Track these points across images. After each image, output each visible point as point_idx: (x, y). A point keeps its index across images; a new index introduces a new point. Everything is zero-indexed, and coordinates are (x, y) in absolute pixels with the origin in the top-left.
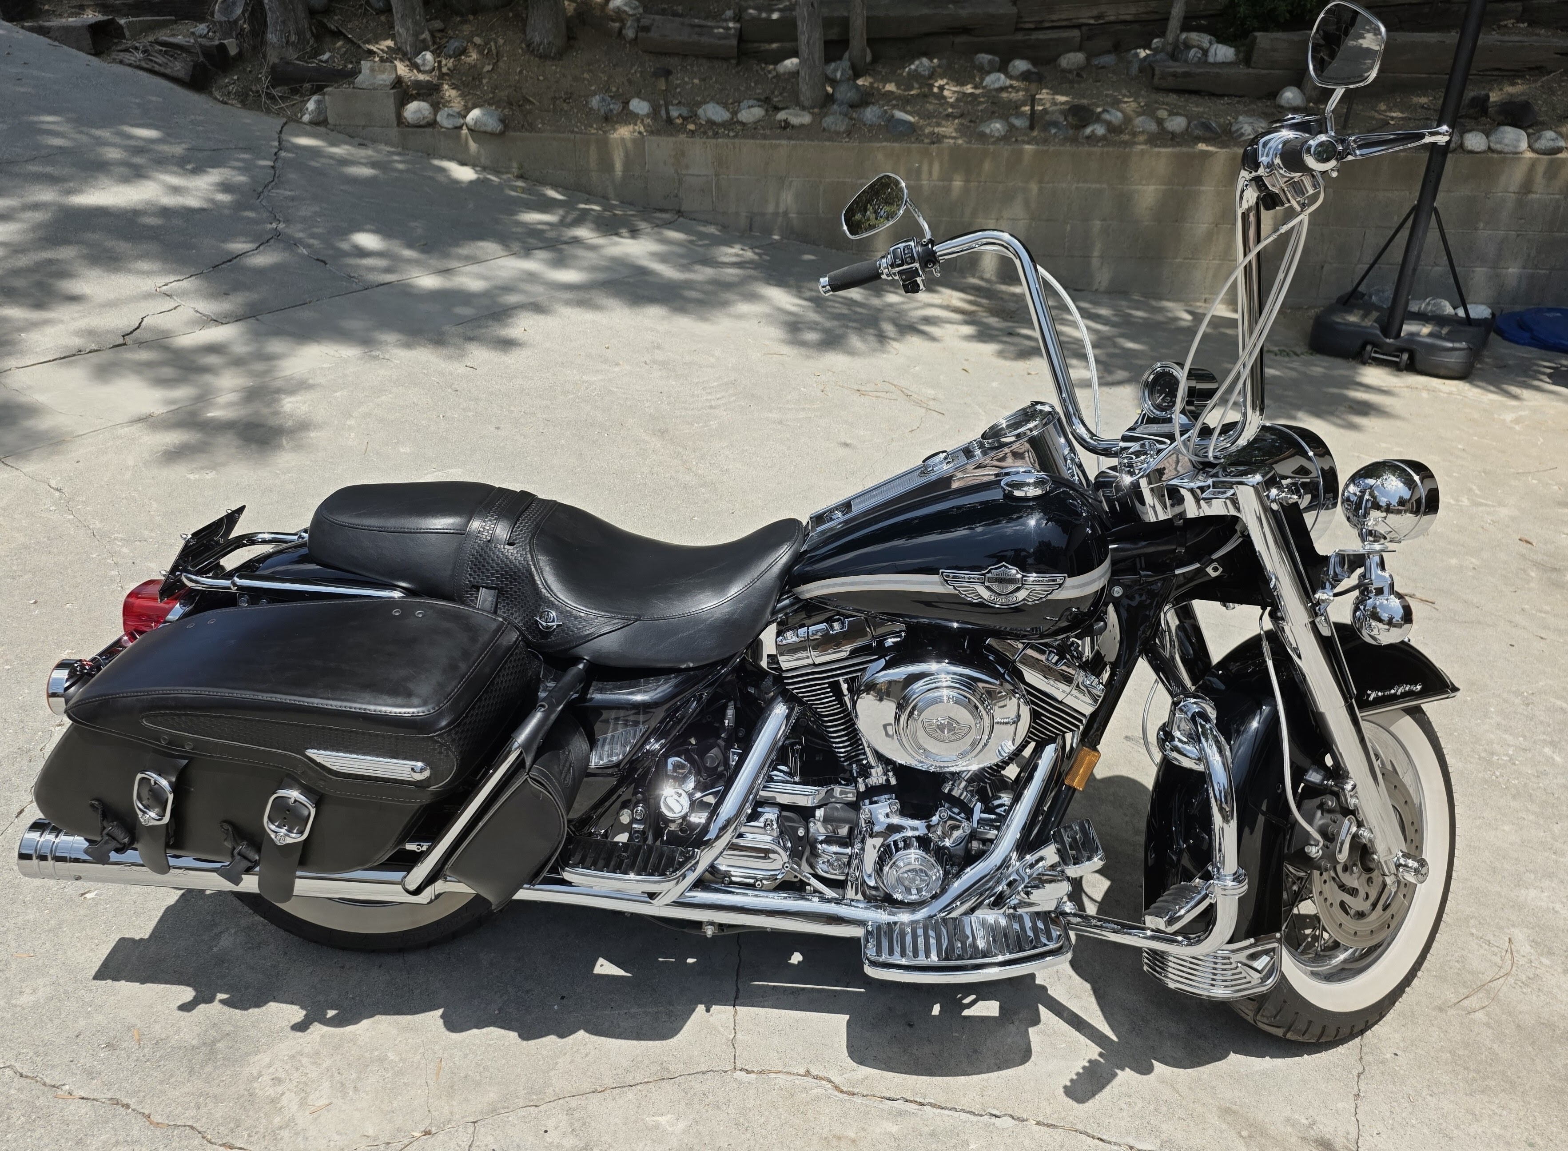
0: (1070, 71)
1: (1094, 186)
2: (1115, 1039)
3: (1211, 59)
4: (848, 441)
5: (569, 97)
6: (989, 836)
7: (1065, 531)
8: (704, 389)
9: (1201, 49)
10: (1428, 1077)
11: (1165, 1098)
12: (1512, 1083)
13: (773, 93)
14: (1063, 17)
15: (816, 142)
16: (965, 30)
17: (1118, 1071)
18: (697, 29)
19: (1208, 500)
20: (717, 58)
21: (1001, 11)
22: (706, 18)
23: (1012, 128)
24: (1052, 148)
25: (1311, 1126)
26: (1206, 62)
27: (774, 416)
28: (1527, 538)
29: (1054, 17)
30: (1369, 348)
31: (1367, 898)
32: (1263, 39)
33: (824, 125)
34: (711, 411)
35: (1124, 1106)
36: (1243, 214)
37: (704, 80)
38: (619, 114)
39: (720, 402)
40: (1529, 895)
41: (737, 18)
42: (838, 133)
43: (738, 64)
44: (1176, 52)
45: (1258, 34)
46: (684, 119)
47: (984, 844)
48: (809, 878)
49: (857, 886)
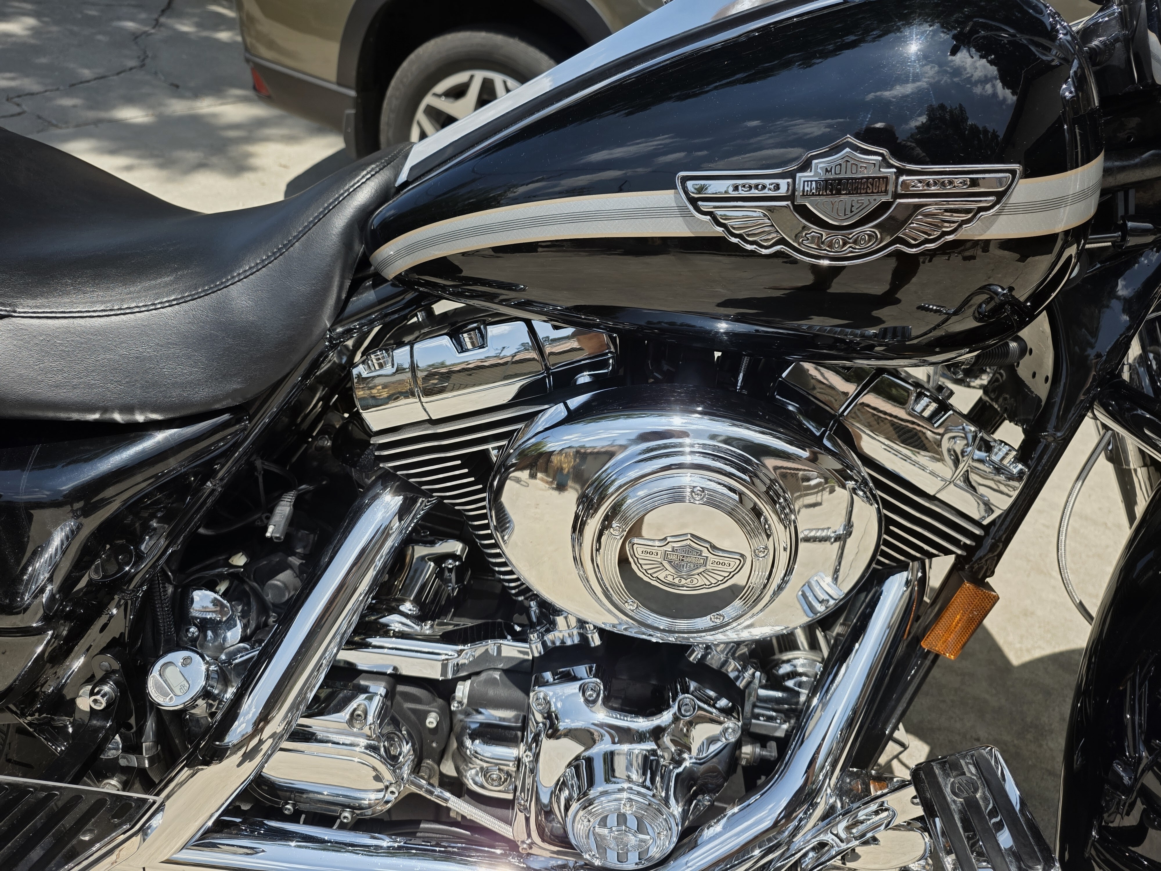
47: (765, 746)
48: (446, 800)
49: (527, 819)
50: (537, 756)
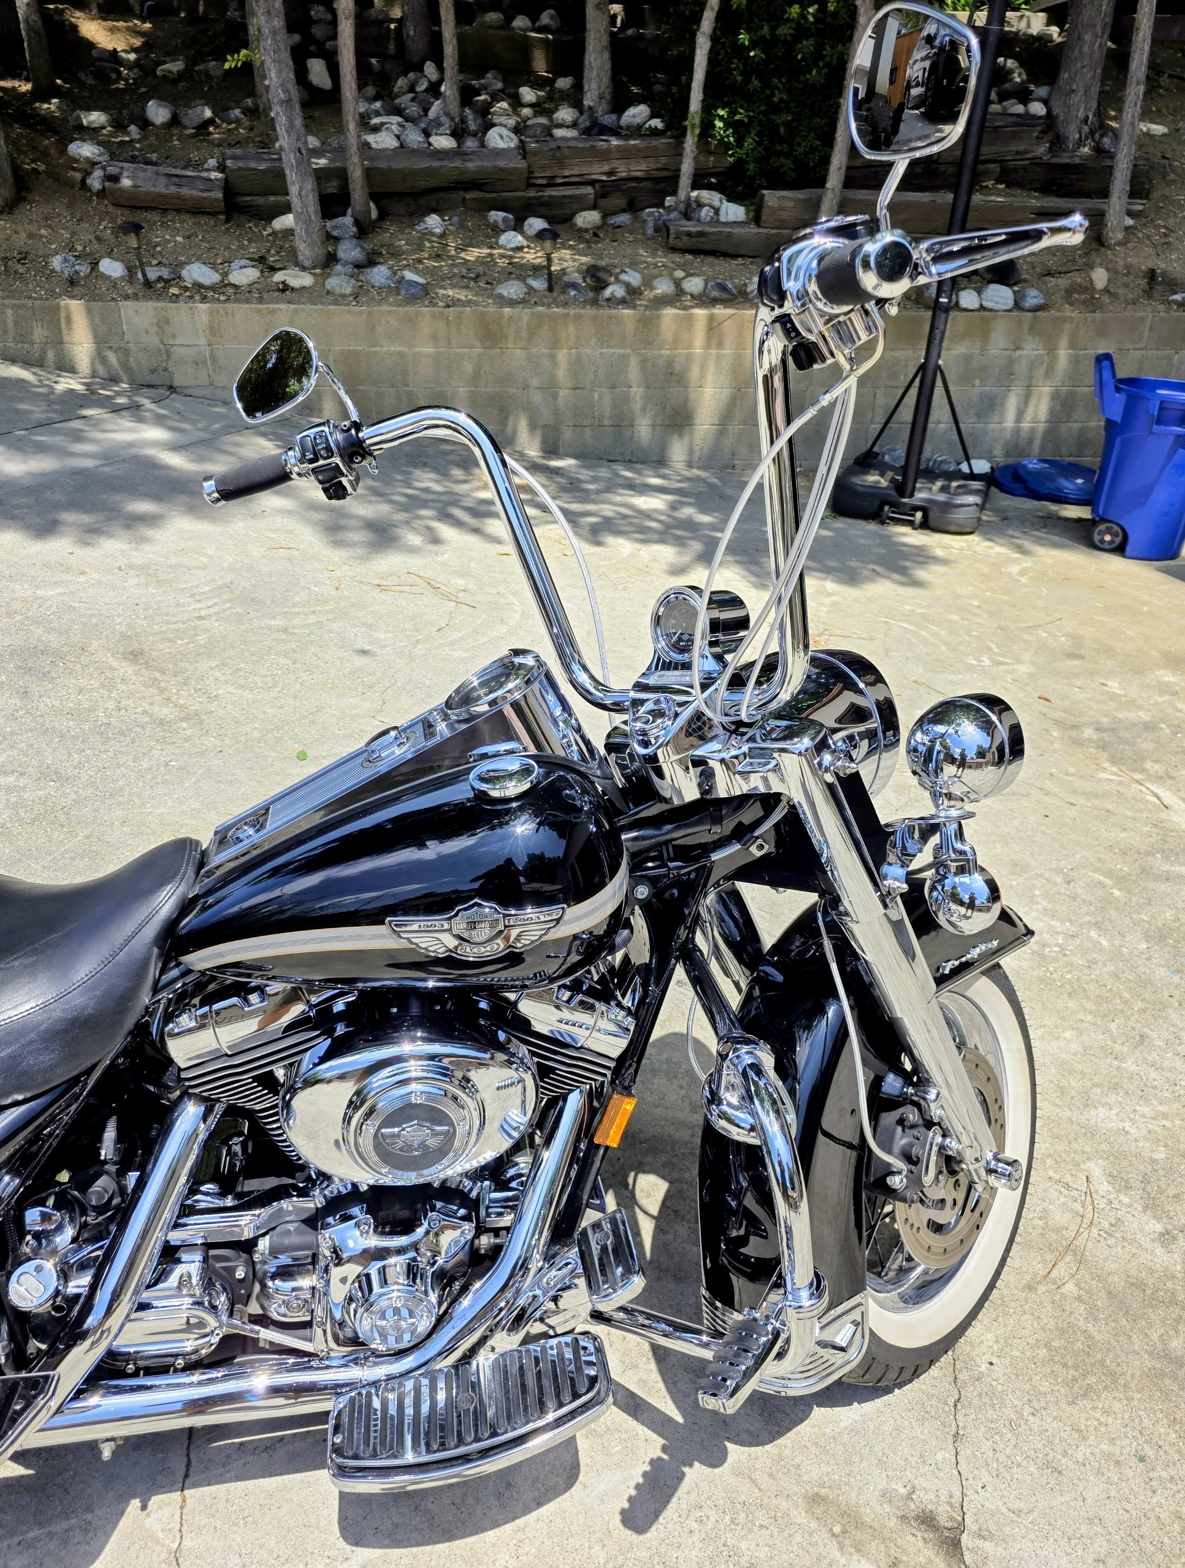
0: (586, 231)
1: (618, 351)
2: (680, 1419)
3: (723, 219)
4: (367, 647)
5: (23, 257)
6: (502, 1224)
7: (561, 835)
8: (192, 595)
9: (712, 207)
10: (1027, 1387)
11: (743, 1498)
12: (1112, 1375)
13: (269, 251)
14: (574, 172)
15: (320, 307)
16: (474, 184)
17: (686, 1470)
18: (175, 179)
19: (745, 774)
20: (203, 213)
21: (512, 165)
22: (185, 168)
23: (531, 290)
24: (572, 312)
25: (909, 1497)
26: (718, 222)
27: (278, 622)
28: (1045, 695)
29: (567, 173)
30: (886, 508)
31: (955, 1204)
32: (772, 198)
33: (328, 287)
34: (200, 623)
35: (694, 1526)
36: (765, 377)
37: (189, 237)
38: (87, 277)
39: (212, 610)
40: (1099, 1116)
41: (222, 168)
42: (343, 296)
43: (228, 220)
44: (689, 211)
45: (765, 192)
46: (167, 281)
47: (497, 1235)
48: (258, 1332)
49: (325, 1331)
50: (328, 1282)
